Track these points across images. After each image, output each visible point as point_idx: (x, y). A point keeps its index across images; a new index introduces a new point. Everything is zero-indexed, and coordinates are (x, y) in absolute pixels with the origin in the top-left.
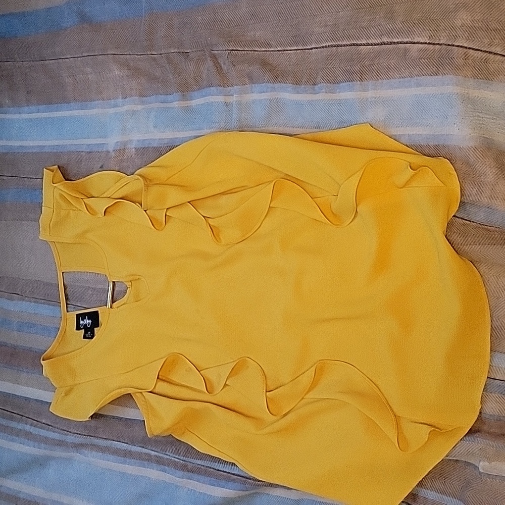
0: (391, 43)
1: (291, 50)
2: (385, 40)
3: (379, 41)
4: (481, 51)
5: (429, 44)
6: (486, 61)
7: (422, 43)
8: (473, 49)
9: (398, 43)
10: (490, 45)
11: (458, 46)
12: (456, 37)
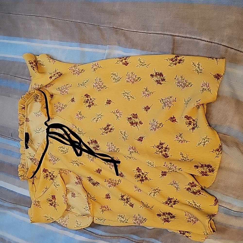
0: (191, 38)
1: (140, 32)
2: (188, 36)
3: (185, 36)
4: (234, 49)
5: (209, 42)
6: (236, 54)
7: (205, 41)
8: (230, 48)
9: (194, 38)
10: (239, 47)
11: (223, 45)
12: (223, 41)
